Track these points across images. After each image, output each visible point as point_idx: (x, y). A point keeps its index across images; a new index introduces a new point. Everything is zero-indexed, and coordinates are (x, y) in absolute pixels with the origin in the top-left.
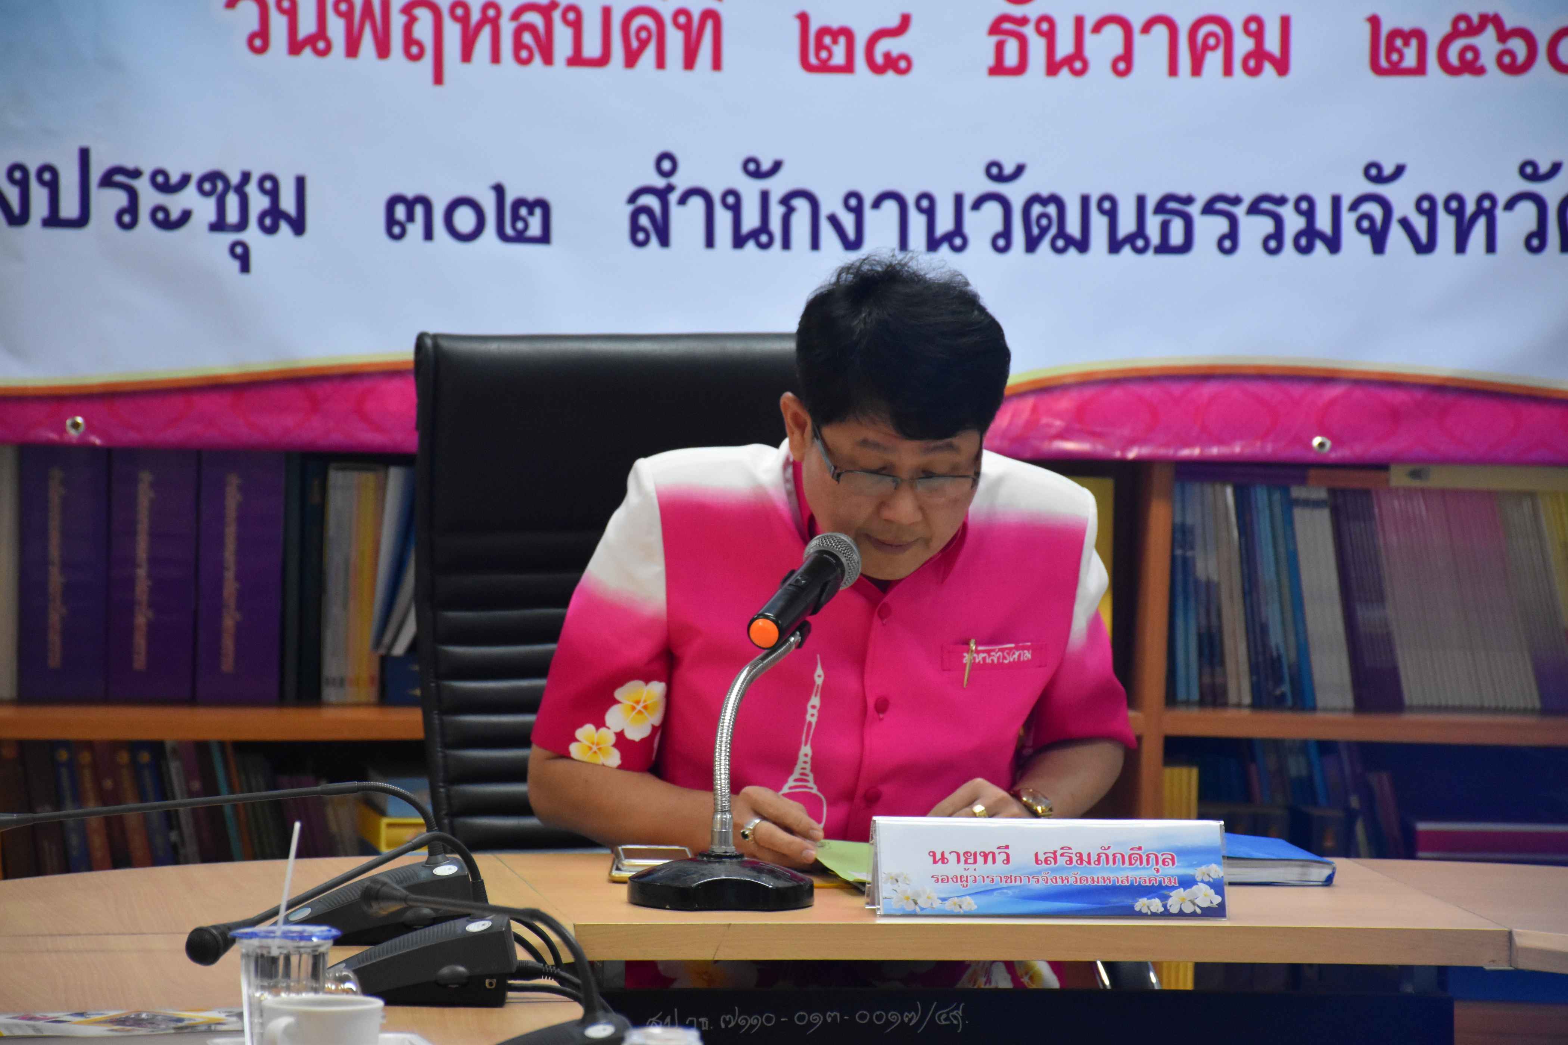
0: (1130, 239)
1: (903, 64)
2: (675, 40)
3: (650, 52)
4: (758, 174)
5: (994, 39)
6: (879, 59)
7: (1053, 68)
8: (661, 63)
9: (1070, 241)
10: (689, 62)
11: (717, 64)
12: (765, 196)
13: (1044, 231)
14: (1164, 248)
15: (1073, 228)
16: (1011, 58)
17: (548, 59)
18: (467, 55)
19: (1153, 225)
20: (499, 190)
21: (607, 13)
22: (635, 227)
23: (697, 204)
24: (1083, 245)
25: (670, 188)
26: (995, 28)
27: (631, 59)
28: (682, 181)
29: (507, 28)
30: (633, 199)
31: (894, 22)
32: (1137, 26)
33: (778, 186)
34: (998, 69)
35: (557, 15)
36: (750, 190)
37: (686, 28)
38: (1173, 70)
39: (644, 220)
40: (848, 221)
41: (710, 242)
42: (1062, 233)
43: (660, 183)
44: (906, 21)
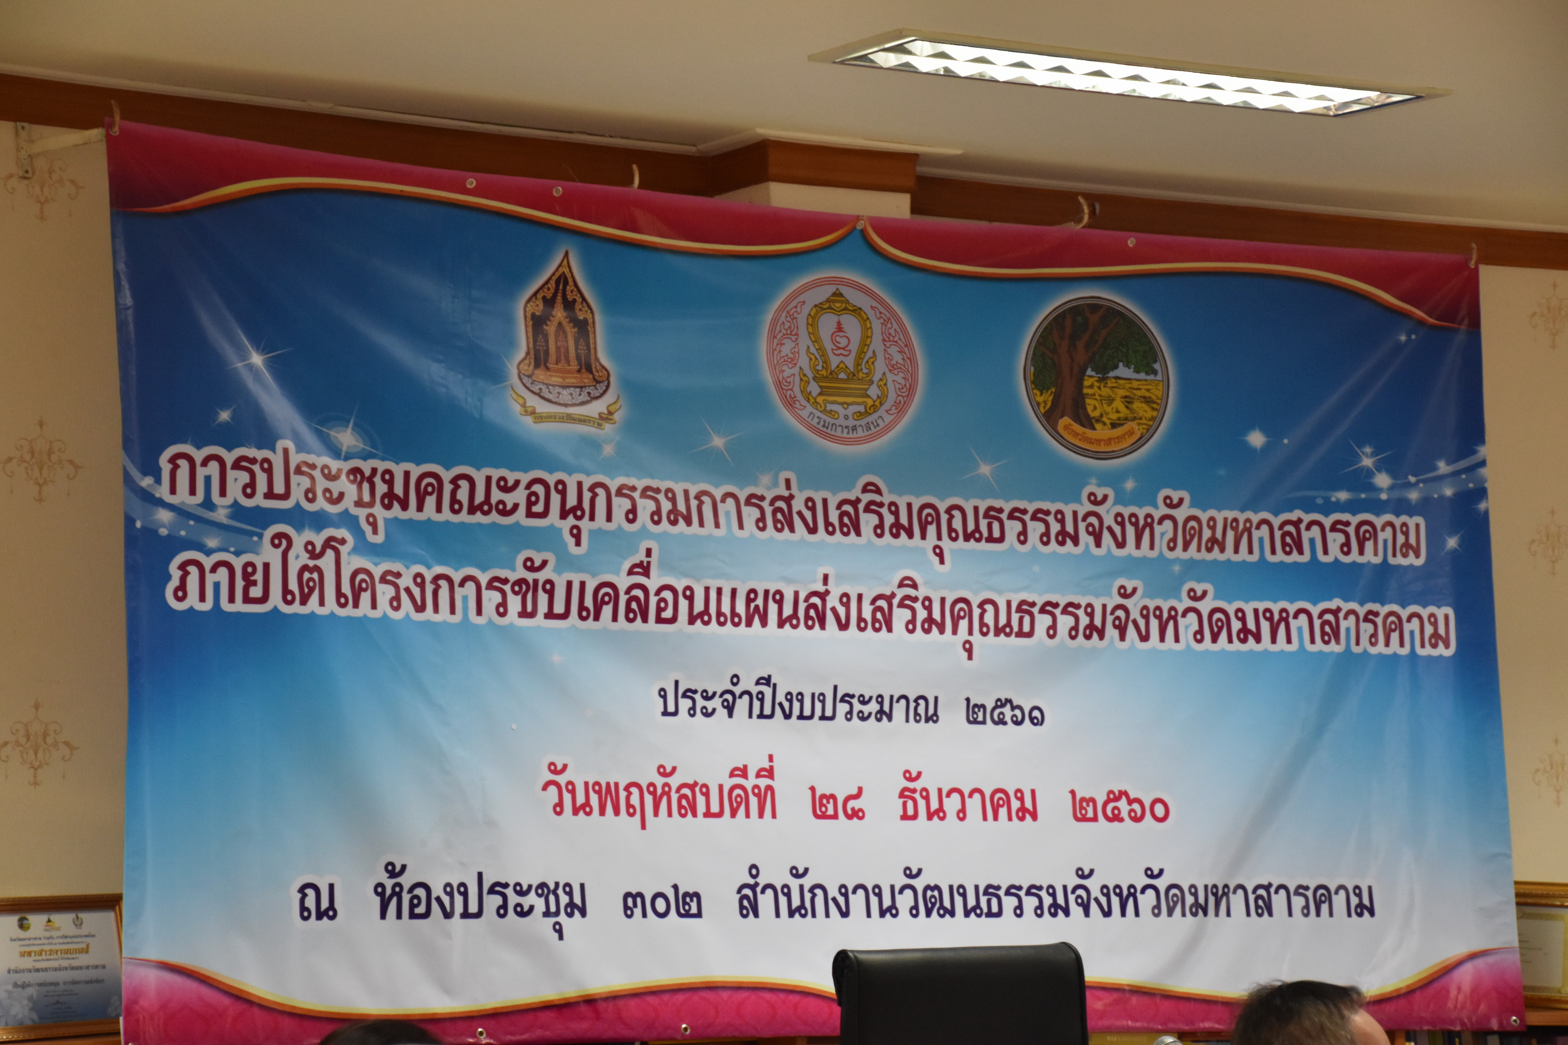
0: (974, 909)
1: (861, 814)
2: (754, 801)
3: (742, 809)
4: (797, 876)
5: (902, 800)
6: (850, 812)
7: (930, 817)
8: (748, 815)
9: (946, 911)
10: (761, 815)
11: (774, 816)
12: (801, 887)
13: (934, 904)
14: (990, 914)
15: (947, 904)
16: (910, 812)
17: (695, 815)
18: (656, 814)
19: (983, 900)
20: (675, 887)
21: (721, 787)
22: (742, 907)
23: (769, 892)
24: (952, 913)
25: (757, 884)
26: (902, 795)
27: (733, 814)
28: (762, 880)
29: (674, 797)
30: (739, 891)
31: (855, 791)
32: (966, 794)
33: (808, 882)
34: (905, 817)
35: (697, 789)
36: (794, 884)
37: (757, 795)
38: (985, 818)
39: (745, 903)
40: (841, 900)
41: (778, 915)
42: (942, 906)
43: (752, 881)
44: (860, 789)
